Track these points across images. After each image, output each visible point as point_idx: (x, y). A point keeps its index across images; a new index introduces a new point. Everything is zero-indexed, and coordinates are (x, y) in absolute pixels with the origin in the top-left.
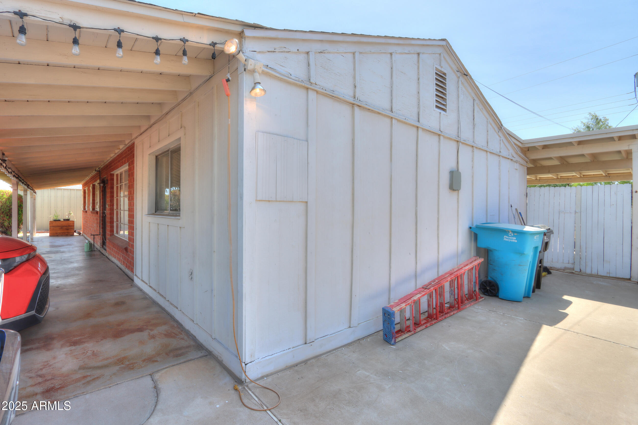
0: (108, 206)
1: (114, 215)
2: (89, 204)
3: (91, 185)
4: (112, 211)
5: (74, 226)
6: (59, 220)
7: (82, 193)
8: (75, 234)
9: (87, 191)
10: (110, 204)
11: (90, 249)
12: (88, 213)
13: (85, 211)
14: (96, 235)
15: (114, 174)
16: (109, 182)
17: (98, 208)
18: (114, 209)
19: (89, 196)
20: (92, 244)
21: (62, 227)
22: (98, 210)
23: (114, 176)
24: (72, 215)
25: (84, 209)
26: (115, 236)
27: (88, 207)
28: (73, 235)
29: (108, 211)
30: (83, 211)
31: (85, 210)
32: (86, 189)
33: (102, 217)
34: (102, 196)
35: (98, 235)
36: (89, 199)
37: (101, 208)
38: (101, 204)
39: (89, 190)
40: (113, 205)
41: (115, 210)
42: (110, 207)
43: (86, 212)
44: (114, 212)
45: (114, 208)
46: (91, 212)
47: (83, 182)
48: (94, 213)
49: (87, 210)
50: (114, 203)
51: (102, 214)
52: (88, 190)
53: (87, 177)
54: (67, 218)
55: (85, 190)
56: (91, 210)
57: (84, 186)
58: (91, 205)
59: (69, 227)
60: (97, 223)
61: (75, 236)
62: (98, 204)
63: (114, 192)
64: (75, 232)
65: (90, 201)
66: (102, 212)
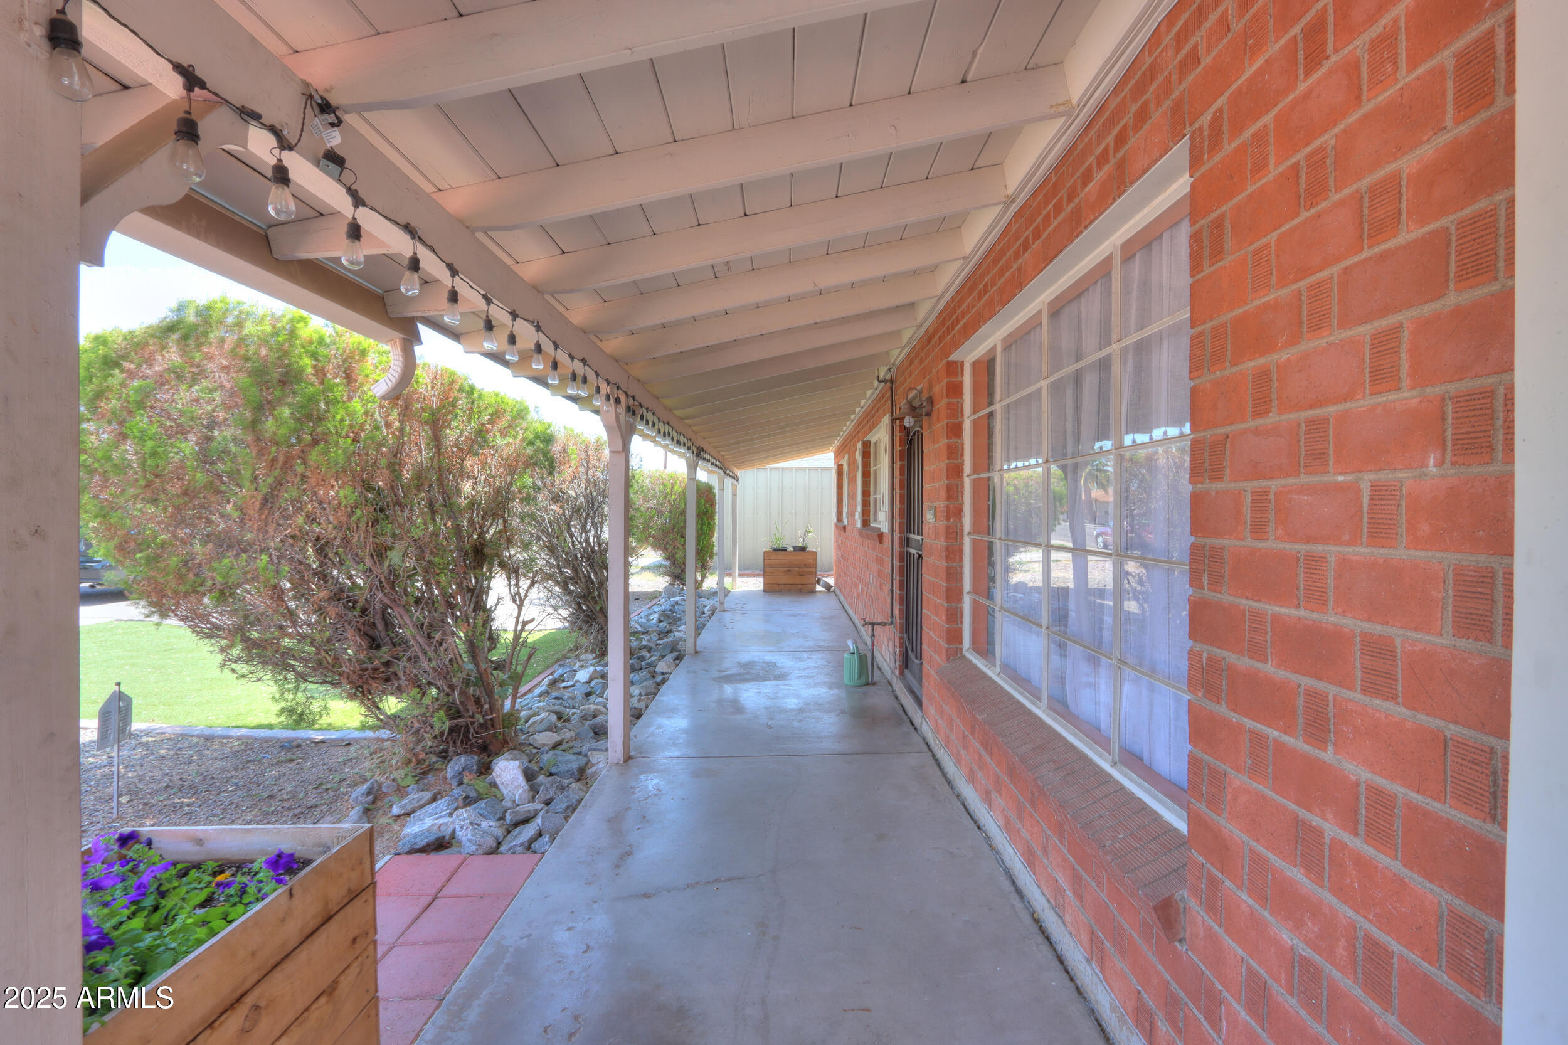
0: (935, 515)
1: (961, 560)
2: (852, 507)
3: (859, 445)
4: (956, 539)
5: (815, 566)
6: (785, 550)
7: (833, 475)
8: (819, 588)
9: (845, 468)
10: (948, 507)
11: (860, 677)
12: (848, 533)
13: (841, 528)
14: (879, 624)
15: (962, 364)
16: (941, 405)
17: (882, 521)
18: (962, 530)
19: (852, 480)
20: (865, 655)
21: (789, 569)
22: (885, 527)
23: (962, 375)
24: (810, 535)
25: (840, 519)
26: (964, 657)
27: (851, 515)
28: (813, 591)
29: (937, 537)
30: (837, 527)
31: (841, 525)
32: (844, 462)
33: (901, 559)
34: (901, 475)
35: (884, 624)
36: (852, 490)
37: (897, 520)
38: (897, 506)
39: (852, 463)
40: (959, 512)
41: (969, 534)
42: (948, 519)
43: (845, 527)
44: (961, 545)
45: (962, 526)
46: (860, 532)
47: (837, 443)
48: (868, 537)
49: (845, 522)
50: (962, 504)
51: (901, 545)
52: (849, 465)
53: (848, 423)
54: (800, 545)
55: (842, 465)
56: (859, 524)
57: (838, 454)
58: (859, 509)
59: (805, 569)
60: (880, 574)
61: (817, 594)
62: (886, 507)
63: (963, 448)
64: (818, 582)
65: (855, 495)
66: (900, 538)
